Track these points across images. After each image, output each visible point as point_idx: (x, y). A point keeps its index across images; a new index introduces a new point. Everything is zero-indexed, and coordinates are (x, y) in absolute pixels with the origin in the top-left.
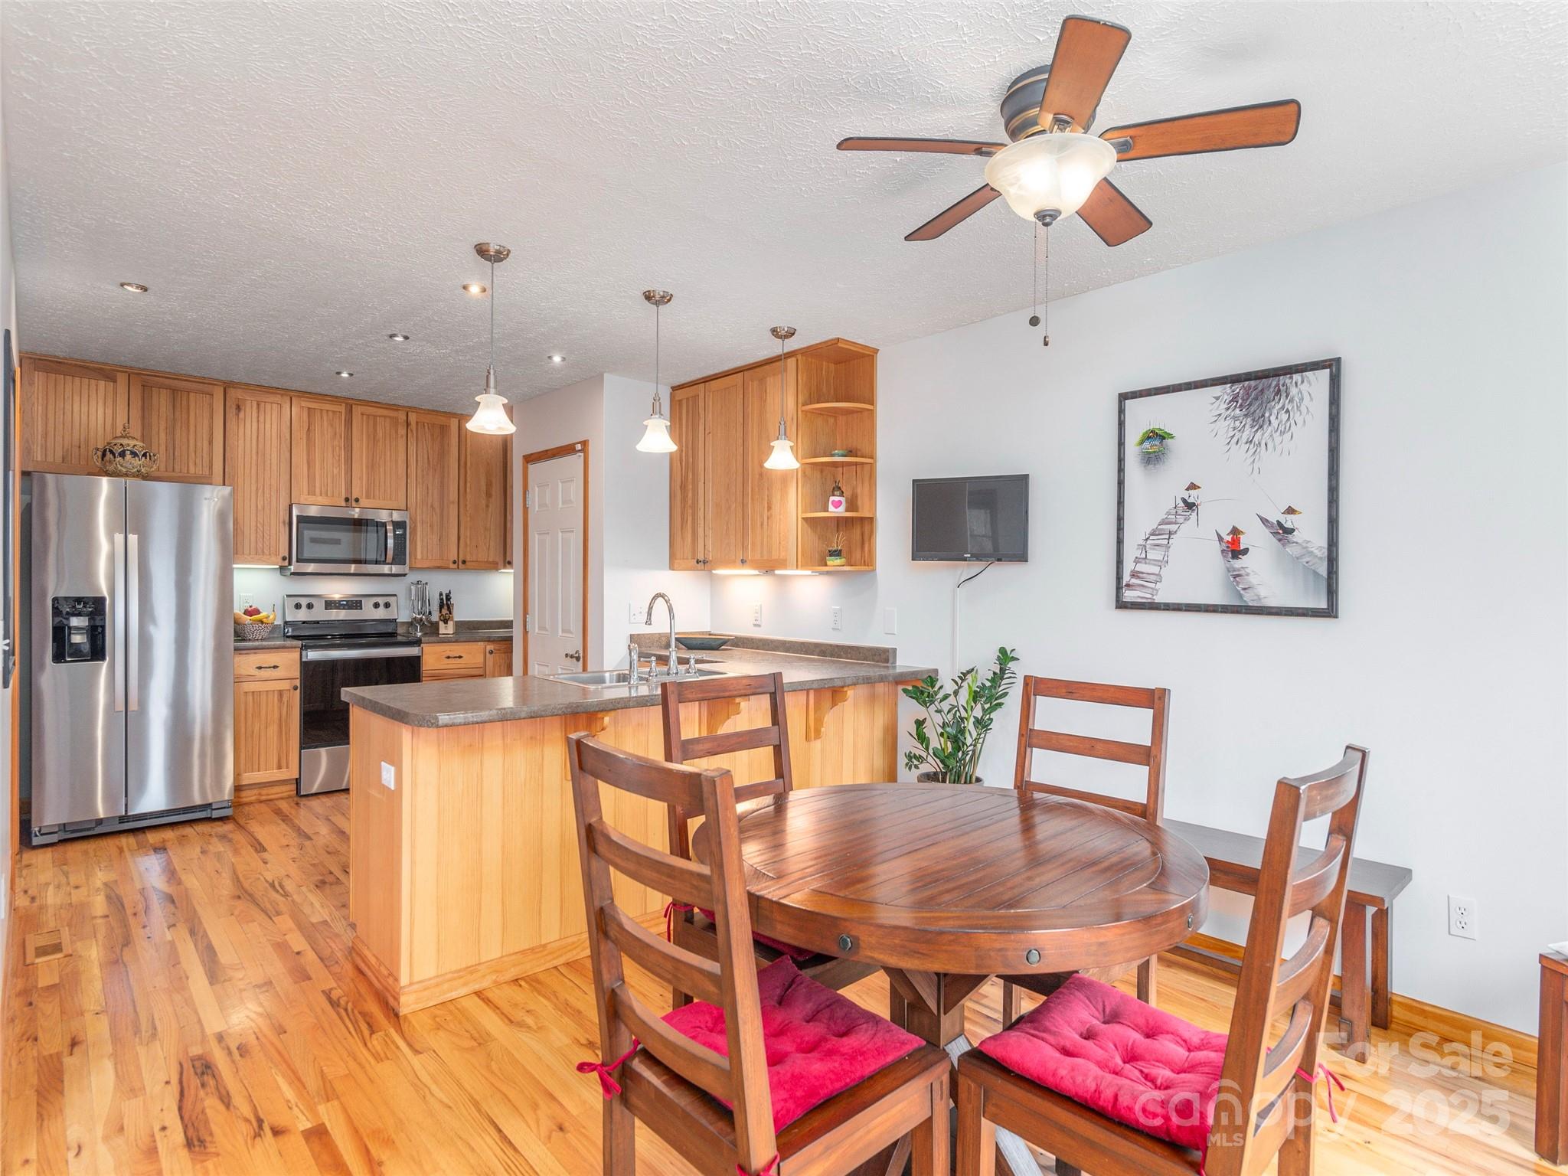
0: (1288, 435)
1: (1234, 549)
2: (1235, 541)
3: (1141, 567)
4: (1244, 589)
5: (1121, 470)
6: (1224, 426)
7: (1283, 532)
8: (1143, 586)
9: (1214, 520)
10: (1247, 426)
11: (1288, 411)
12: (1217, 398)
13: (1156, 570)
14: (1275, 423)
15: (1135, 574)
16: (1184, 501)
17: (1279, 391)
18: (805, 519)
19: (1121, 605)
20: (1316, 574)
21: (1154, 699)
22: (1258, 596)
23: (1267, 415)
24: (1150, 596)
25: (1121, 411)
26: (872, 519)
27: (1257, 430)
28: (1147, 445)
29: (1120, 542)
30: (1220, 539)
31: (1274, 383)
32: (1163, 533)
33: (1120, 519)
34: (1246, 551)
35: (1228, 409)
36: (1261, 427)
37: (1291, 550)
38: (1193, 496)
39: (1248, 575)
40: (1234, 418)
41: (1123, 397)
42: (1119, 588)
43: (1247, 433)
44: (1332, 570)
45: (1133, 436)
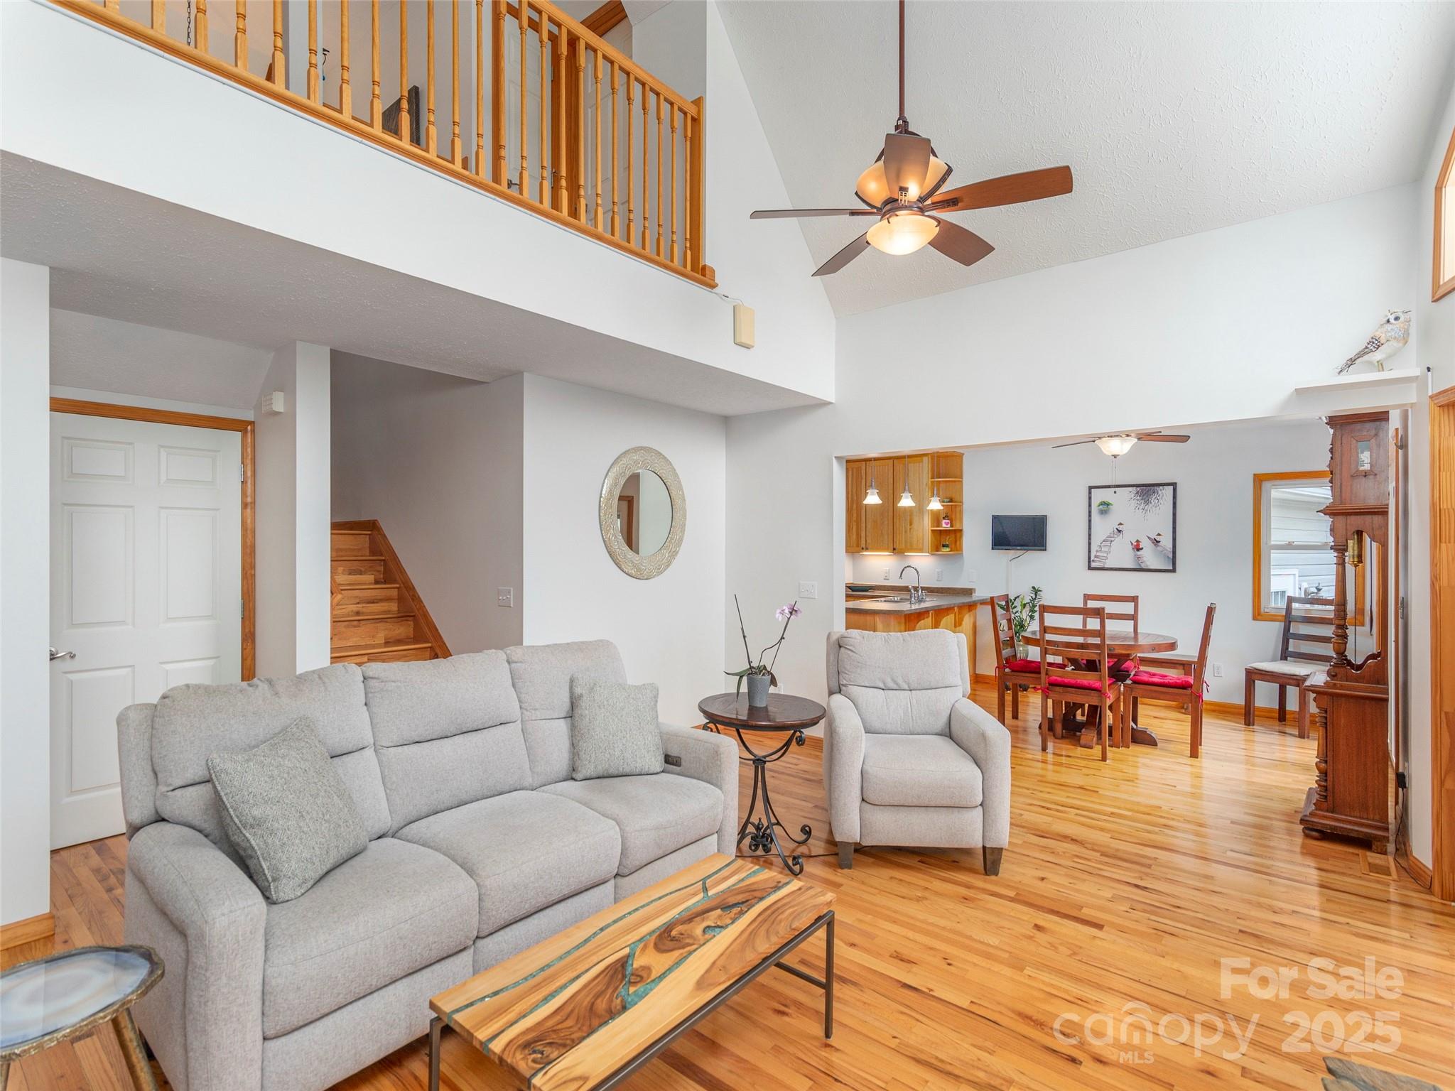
0: (1158, 508)
1: (1137, 548)
2: (1138, 545)
3: (1098, 554)
4: (1141, 562)
5: (1090, 516)
6: (1133, 503)
7: (1156, 542)
8: (1100, 561)
9: (1129, 537)
11: (1157, 499)
12: (1131, 492)
13: (1105, 555)
14: (1153, 503)
15: (1096, 557)
16: (1117, 529)
17: (1154, 492)
18: (932, 530)
19: (1090, 568)
20: (1168, 557)
21: (1134, 599)
22: (1147, 565)
23: (1150, 500)
24: (1103, 565)
25: (1090, 493)
26: (961, 530)
27: (1146, 505)
28: (1101, 507)
29: (1090, 544)
30: (1132, 544)
31: (1153, 489)
32: (1108, 541)
33: (1090, 535)
34: (1142, 549)
35: (1135, 496)
36: (1148, 504)
37: (1158, 548)
38: (1120, 528)
39: (1143, 557)
40: (1138, 500)
41: (1091, 488)
42: (1089, 562)
43: (1143, 505)
44: (1174, 556)
45: (1095, 503)
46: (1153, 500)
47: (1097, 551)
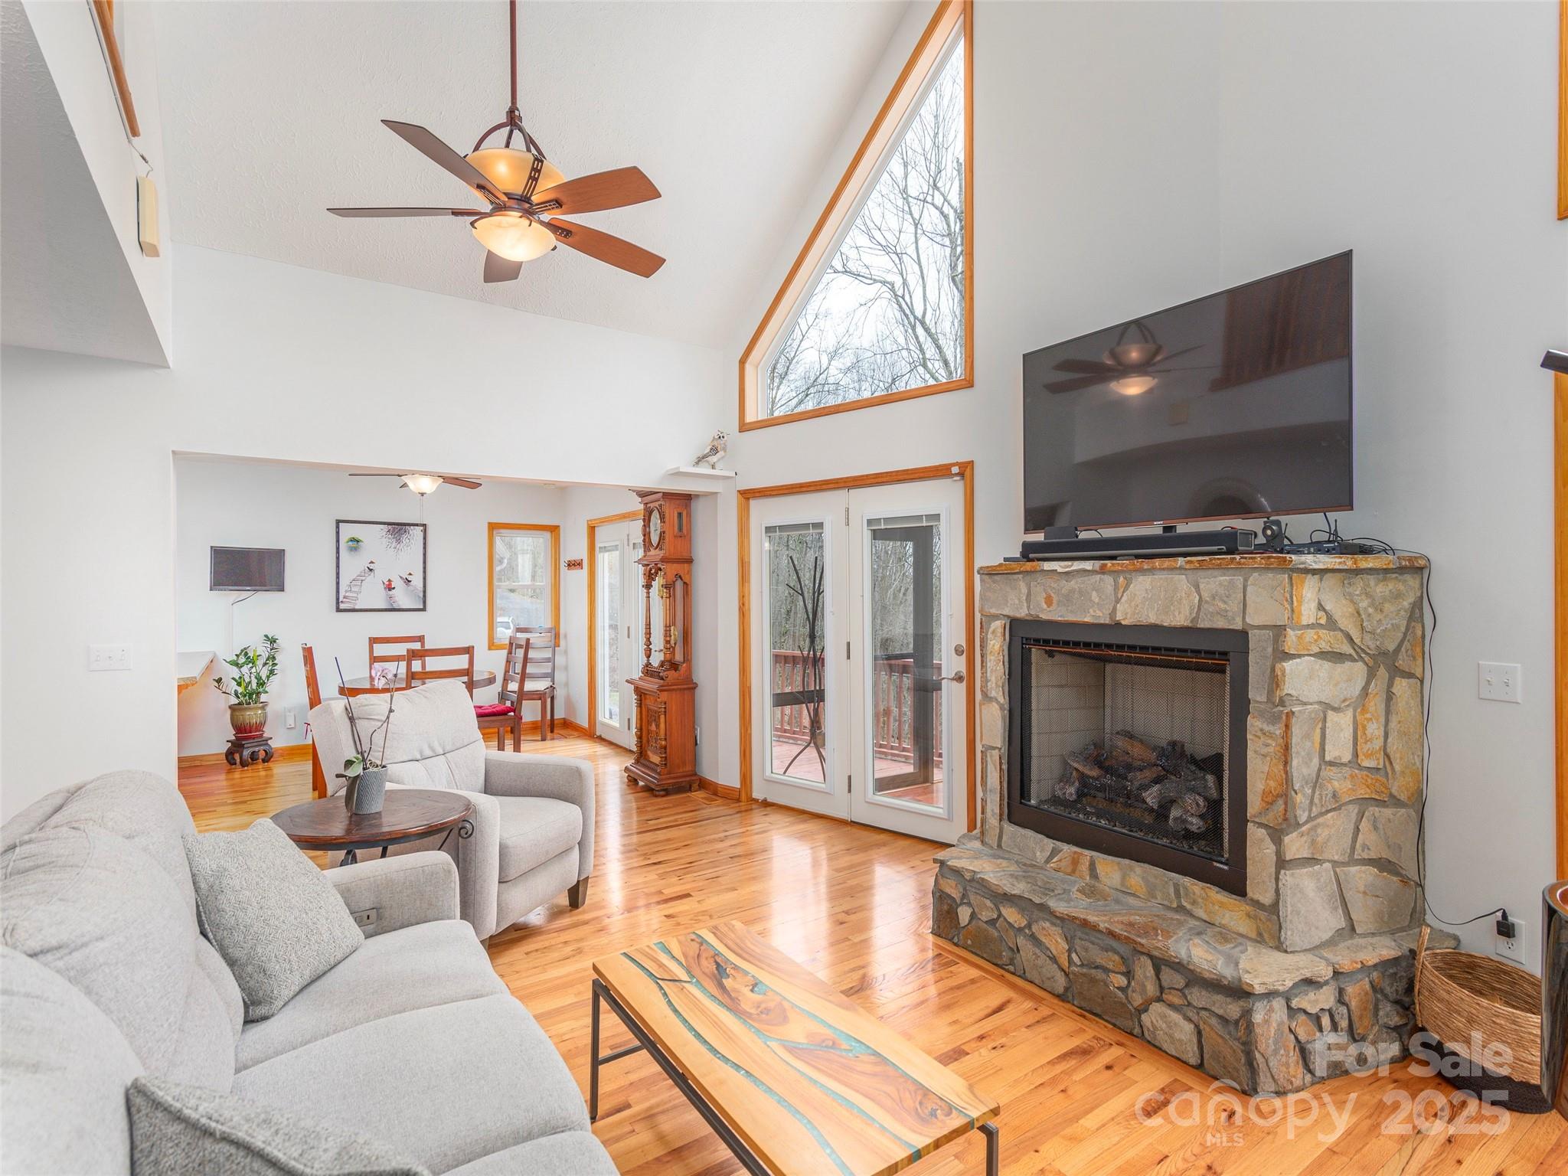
0: (408, 548)
1: (389, 587)
2: (390, 584)
3: (348, 594)
4: (393, 602)
5: (338, 552)
6: (385, 541)
7: (407, 582)
8: (349, 602)
9: (381, 575)
10: (394, 542)
11: (409, 539)
12: (382, 529)
13: (355, 595)
14: (405, 543)
15: (345, 597)
16: (368, 568)
17: (406, 531)
19: (338, 610)
20: (419, 596)
21: (420, 639)
22: (399, 604)
23: (401, 539)
24: (353, 606)
25: (338, 527)
27: (397, 544)
28: (351, 543)
29: (338, 583)
30: (384, 583)
31: (403, 528)
32: (359, 580)
33: (338, 574)
34: (394, 588)
35: (386, 534)
36: (399, 543)
37: (411, 588)
38: (372, 566)
39: (394, 597)
40: (388, 538)
41: (338, 522)
42: (338, 602)
43: (394, 544)
44: (425, 596)
45: (343, 539)
46: (404, 539)
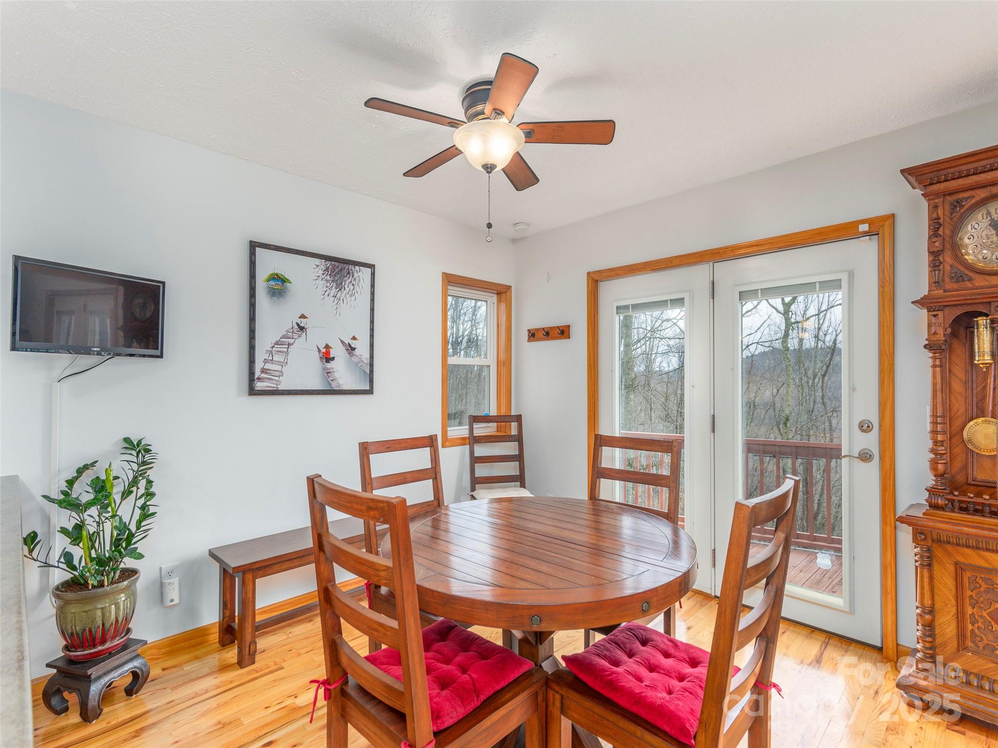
0: (353, 298)
1: (327, 358)
2: (327, 353)
3: (268, 366)
4: (332, 380)
5: (252, 295)
6: (321, 283)
7: (351, 349)
8: (270, 379)
9: (315, 339)
10: (334, 288)
11: (353, 285)
12: (318, 266)
13: (279, 368)
14: (347, 289)
15: (264, 371)
16: (298, 325)
17: (349, 272)
19: (253, 391)
20: (365, 372)
22: (339, 384)
23: (343, 284)
24: (275, 386)
25: (252, 254)
27: (338, 291)
28: (272, 283)
29: (252, 348)
30: (319, 351)
31: (347, 267)
32: (284, 343)
33: (252, 331)
34: (333, 359)
35: (323, 274)
36: (340, 290)
37: (355, 359)
38: (303, 323)
39: (334, 372)
40: (326, 280)
41: (254, 246)
42: (251, 380)
43: (333, 292)
44: (372, 371)
45: (262, 276)
46: (348, 288)
47: (266, 361)
